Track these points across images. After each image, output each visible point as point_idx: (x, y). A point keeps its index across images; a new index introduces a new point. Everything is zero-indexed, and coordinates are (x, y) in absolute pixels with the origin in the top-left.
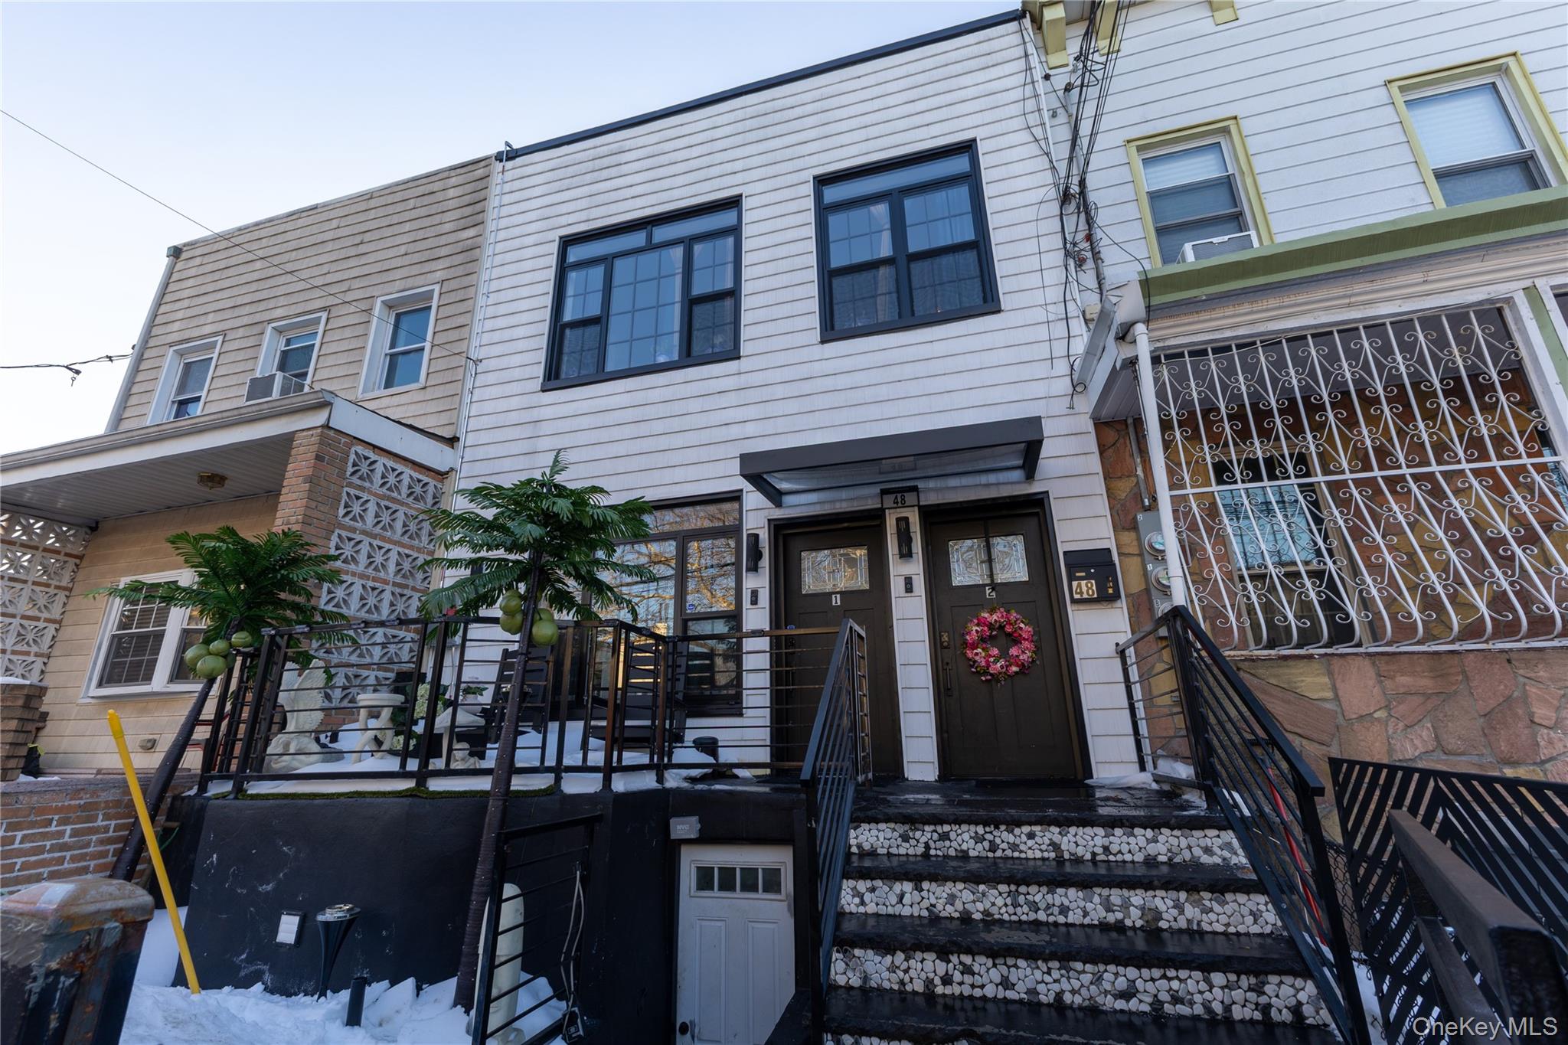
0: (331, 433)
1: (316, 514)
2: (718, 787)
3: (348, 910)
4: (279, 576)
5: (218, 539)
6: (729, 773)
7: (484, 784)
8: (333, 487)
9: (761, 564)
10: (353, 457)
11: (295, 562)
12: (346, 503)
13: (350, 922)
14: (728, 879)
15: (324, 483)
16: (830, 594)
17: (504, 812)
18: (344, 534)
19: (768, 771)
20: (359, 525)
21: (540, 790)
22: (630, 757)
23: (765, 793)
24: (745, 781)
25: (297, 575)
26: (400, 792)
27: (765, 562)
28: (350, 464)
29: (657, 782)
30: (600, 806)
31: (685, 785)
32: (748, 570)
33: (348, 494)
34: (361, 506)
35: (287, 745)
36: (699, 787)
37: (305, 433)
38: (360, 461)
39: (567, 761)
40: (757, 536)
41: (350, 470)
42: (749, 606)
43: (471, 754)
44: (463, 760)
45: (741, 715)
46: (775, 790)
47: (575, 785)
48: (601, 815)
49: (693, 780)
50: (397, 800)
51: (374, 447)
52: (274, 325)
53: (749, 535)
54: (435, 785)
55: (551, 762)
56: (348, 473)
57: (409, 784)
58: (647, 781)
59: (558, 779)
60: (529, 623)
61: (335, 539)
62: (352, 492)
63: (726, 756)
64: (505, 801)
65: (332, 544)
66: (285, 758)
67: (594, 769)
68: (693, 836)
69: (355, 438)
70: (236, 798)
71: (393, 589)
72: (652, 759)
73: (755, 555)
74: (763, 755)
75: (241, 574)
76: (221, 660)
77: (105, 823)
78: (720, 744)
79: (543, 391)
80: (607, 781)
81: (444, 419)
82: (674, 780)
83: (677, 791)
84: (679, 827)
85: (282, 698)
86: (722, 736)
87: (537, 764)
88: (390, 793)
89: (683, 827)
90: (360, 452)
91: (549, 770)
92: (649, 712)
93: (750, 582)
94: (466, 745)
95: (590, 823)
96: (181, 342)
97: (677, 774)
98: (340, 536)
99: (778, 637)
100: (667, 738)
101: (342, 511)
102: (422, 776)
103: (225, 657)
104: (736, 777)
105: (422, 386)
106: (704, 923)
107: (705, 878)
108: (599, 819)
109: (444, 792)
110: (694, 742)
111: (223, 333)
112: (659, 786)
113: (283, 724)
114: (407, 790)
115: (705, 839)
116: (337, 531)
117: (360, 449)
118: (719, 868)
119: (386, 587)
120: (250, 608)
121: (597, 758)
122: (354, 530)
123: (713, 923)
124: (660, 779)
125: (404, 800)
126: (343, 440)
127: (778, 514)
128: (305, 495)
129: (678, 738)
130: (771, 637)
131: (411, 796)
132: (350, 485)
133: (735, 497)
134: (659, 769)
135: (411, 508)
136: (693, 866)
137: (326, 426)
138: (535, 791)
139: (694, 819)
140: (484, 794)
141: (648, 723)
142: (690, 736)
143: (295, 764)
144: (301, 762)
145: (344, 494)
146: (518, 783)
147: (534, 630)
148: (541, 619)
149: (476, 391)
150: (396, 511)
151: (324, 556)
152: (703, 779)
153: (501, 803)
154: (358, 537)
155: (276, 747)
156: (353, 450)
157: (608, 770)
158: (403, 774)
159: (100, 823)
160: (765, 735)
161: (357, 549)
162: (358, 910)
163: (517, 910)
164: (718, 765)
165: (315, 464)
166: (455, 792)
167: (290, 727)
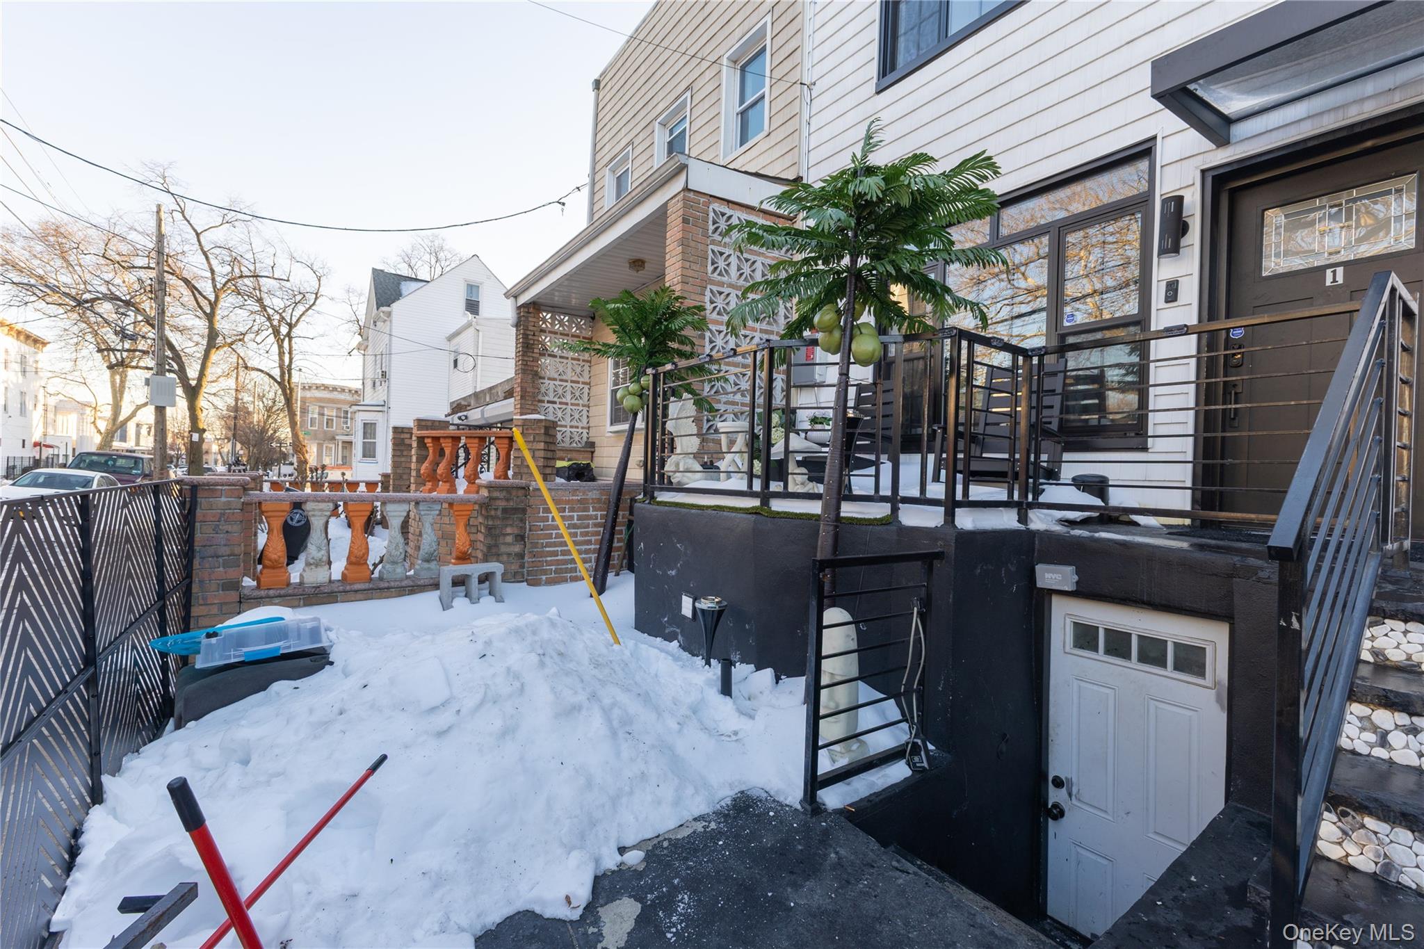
0: (691, 195)
1: (690, 273)
2: (1104, 535)
3: (717, 602)
4: (663, 327)
5: (622, 301)
6: (1123, 518)
7: (815, 508)
8: (700, 247)
9: (1184, 241)
10: (712, 214)
11: (674, 315)
12: (712, 260)
13: (720, 613)
14: (1118, 644)
15: (693, 244)
16: (1322, 269)
17: (836, 538)
18: (715, 288)
19: (1187, 522)
20: (725, 279)
21: (875, 519)
22: (979, 492)
23: (1180, 550)
24: (1150, 531)
25: (675, 325)
26: (747, 509)
27: (1194, 238)
28: (710, 222)
29: (1019, 521)
30: (940, 543)
31: (1058, 528)
32: (1162, 252)
33: (713, 251)
34: (725, 260)
35: (677, 465)
36: (1077, 532)
37: (674, 201)
38: (718, 218)
39: (903, 492)
40: (1179, 200)
41: (711, 228)
42: (1162, 304)
43: (811, 479)
44: (802, 484)
45: (1145, 449)
46: (1201, 547)
47: (912, 517)
48: (943, 553)
49: (1071, 523)
50: (744, 516)
51: (729, 202)
52: (658, 120)
53: (1165, 202)
54: (777, 505)
55: (886, 491)
56: (710, 231)
57: (756, 503)
58: (1007, 520)
59: (895, 510)
60: (847, 340)
61: (708, 293)
62: (716, 248)
63: (1118, 498)
64: (836, 527)
65: (707, 299)
66: (678, 474)
67: (934, 502)
68: (1066, 588)
69: (711, 196)
70: (650, 503)
71: (761, 335)
72: (1011, 494)
73: (1176, 227)
74: (1182, 501)
75: (640, 330)
76: (637, 398)
77: (594, 513)
78: (1110, 483)
79: (878, 93)
80: (950, 516)
81: (788, 161)
82: (1040, 521)
83: (1046, 535)
84: (1047, 575)
85: (670, 426)
86: (1113, 473)
87: (872, 493)
88: (741, 509)
89: (1052, 576)
90: (717, 209)
91: (884, 499)
92: (1006, 442)
93: (1164, 270)
94: (804, 470)
95: (929, 559)
96: (611, 161)
97: (1046, 515)
98: (712, 291)
99: (1213, 334)
100: (1031, 473)
101: (710, 268)
102: (766, 496)
103: (638, 396)
104: (1136, 524)
105: (766, 134)
106: (1083, 684)
107: (1085, 637)
108: (939, 556)
109: (782, 512)
110: (1074, 479)
111: (631, 142)
112: (1022, 527)
113: (672, 449)
114: (753, 508)
115: (1082, 592)
116: (709, 287)
117: (716, 206)
118: (1106, 630)
119: (755, 334)
120: (651, 357)
121: (937, 490)
122: (722, 284)
123: (1095, 687)
124: (1023, 519)
125: (750, 516)
126: (702, 200)
127: (1222, 156)
128: (680, 257)
129: (1052, 475)
130: (1199, 333)
131: (756, 513)
132: (713, 242)
133: (1143, 151)
134: (1023, 509)
135: (767, 257)
136: (1068, 621)
137: (686, 189)
138: (869, 520)
139: (1069, 570)
140: (816, 518)
141: (1006, 456)
142: (1068, 472)
143: (685, 480)
144: (688, 477)
145: (710, 252)
146: (849, 510)
147: (854, 347)
148: (861, 333)
149: (813, 121)
150: (754, 262)
151: (695, 307)
152: (1085, 522)
153: (831, 528)
154: (727, 291)
155: (670, 466)
156: (711, 209)
157: (951, 505)
158: (750, 494)
159: (591, 513)
160: (1184, 474)
161: (727, 301)
162: (725, 603)
163: (848, 636)
164: (1106, 508)
165: (683, 226)
166: (792, 514)
167: (678, 450)
